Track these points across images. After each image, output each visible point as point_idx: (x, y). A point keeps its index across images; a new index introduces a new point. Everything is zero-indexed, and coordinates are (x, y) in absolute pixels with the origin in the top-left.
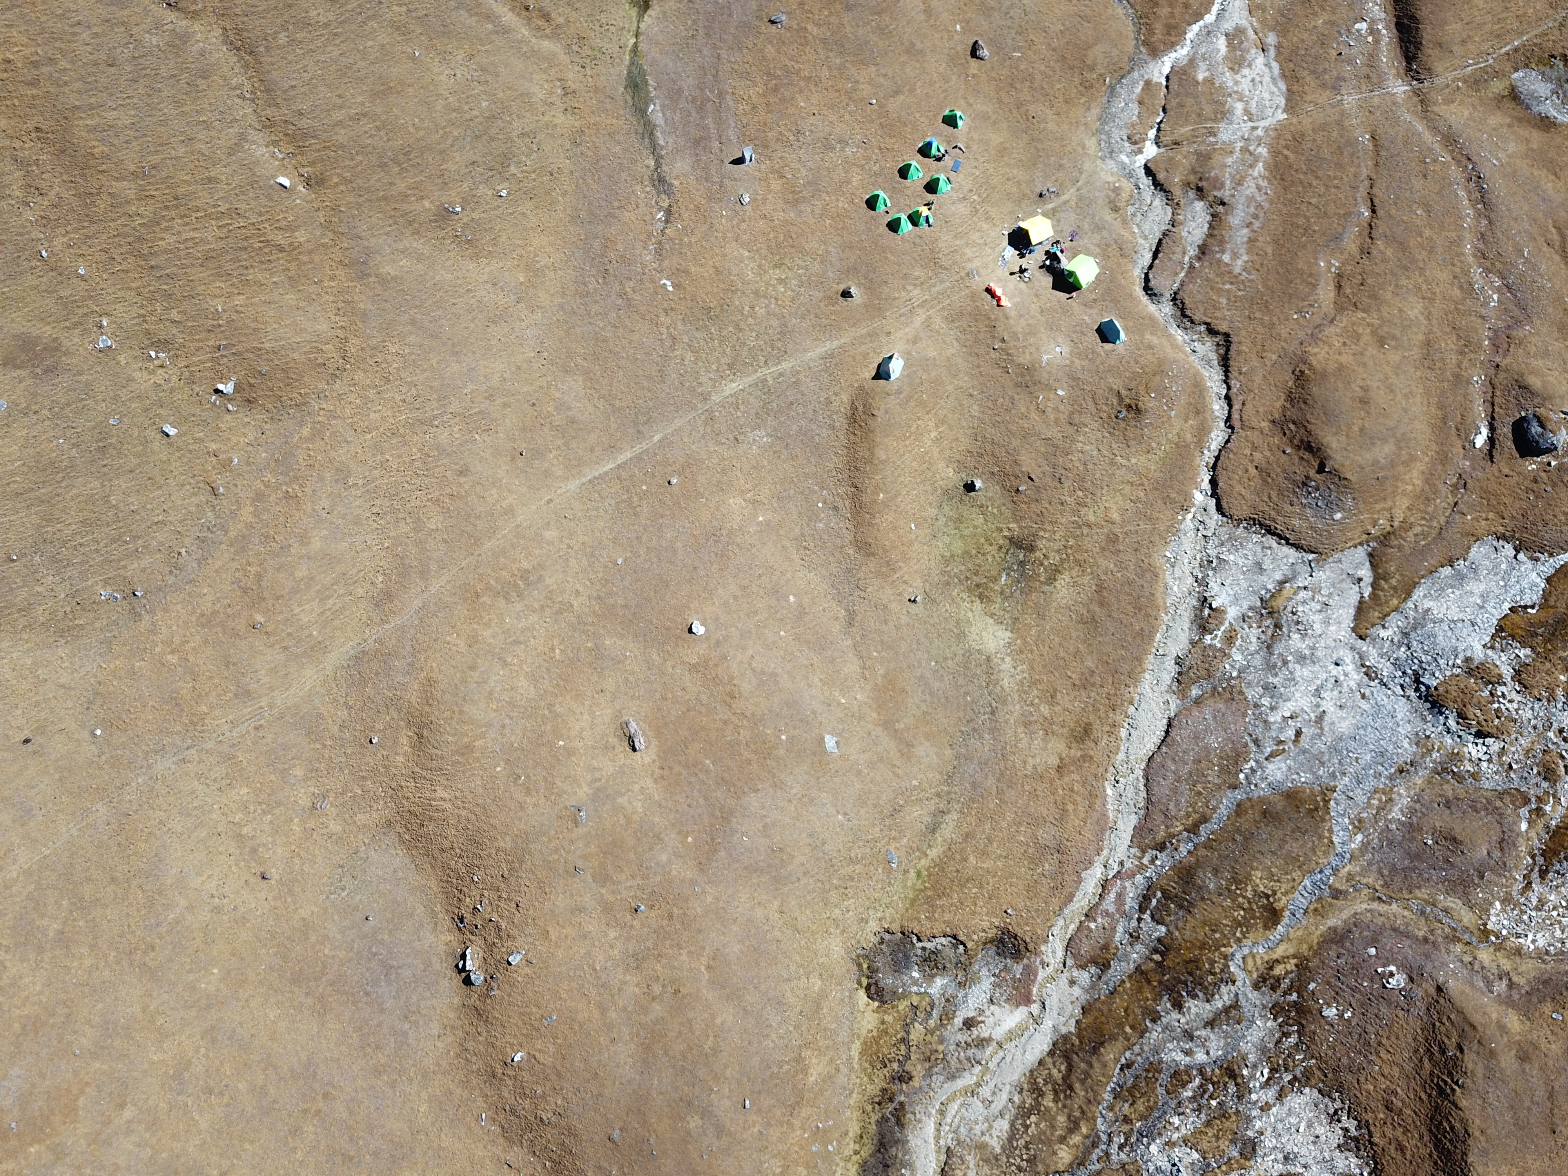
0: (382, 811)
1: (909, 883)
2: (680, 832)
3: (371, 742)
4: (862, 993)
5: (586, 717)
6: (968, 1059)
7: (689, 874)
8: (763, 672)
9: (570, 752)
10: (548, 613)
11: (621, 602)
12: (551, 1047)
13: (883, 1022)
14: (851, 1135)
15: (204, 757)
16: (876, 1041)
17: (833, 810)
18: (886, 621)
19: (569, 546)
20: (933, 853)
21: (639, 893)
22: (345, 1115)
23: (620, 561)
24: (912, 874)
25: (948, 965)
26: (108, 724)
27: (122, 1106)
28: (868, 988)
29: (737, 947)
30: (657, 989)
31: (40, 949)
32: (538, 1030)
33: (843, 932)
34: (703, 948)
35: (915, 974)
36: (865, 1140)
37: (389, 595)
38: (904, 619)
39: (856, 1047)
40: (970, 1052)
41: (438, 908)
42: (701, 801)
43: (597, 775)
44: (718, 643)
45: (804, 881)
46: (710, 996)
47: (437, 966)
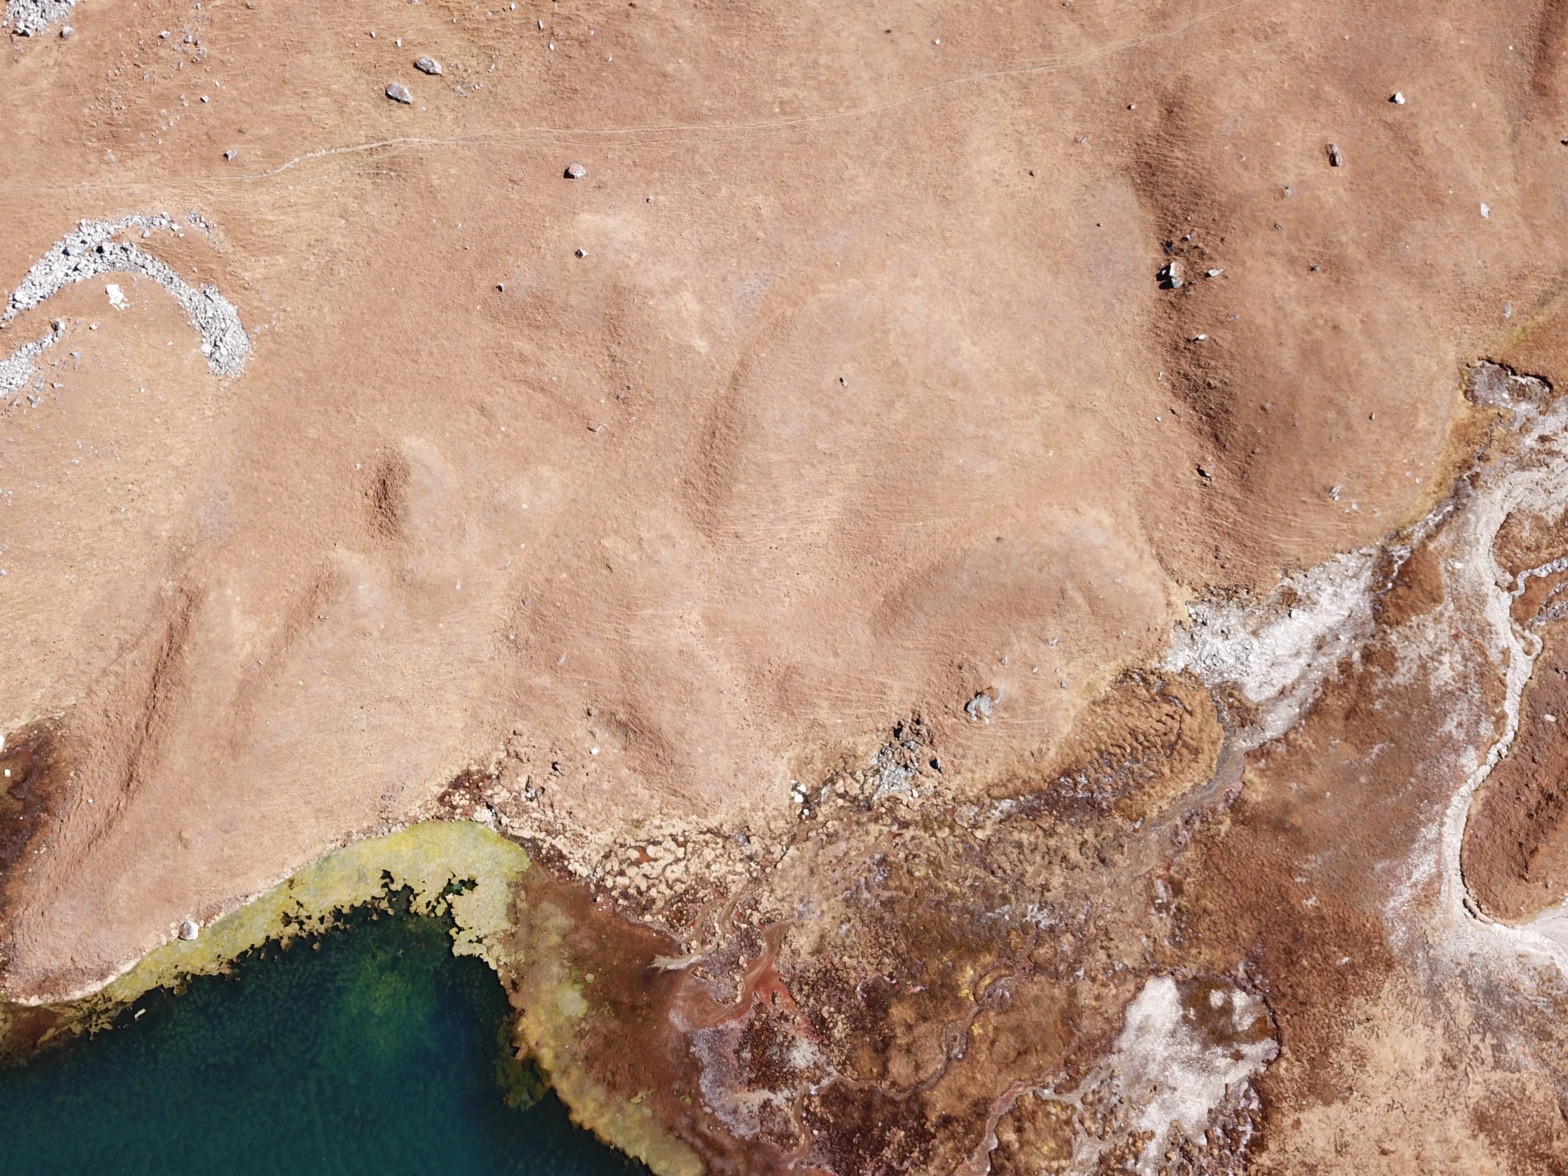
0: (1125, 158)
1: (1515, 334)
2: (1358, 227)
3: (1129, 108)
4: (1460, 394)
5: (1299, 133)
6: (1539, 461)
7: (1359, 257)
8: (1443, 145)
9: (1283, 152)
10: (1284, 56)
11: (1342, 64)
12: (1230, 338)
13: (1474, 417)
14: (1433, 480)
15: (1009, 80)
16: (1466, 427)
17: (1474, 254)
18: (1541, 148)
19: (1309, 18)
20: (1540, 319)
21: (1318, 257)
22: (1062, 339)
23: (1347, 38)
24: (1519, 328)
25: (1534, 397)
26: (946, 40)
27: (914, 276)
28: (1466, 392)
29: (1385, 316)
30: (1321, 322)
31: (874, 164)
32: (1222, 322)
33: (1459, 344)
34: (1360, 308)
35: (1506, 395)
36: (1443, 487)
37: (1164, 15)
38: (1556, 153)
39: (1449, 427)
40: (1541, 457)
41: (1151, 235)
42: (1378, 213)
43: (1302, 172)
44: (1412, 114)
45: (1442, 294)
46: (1360, 339)
47: (1144, 271)
